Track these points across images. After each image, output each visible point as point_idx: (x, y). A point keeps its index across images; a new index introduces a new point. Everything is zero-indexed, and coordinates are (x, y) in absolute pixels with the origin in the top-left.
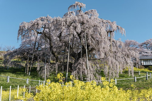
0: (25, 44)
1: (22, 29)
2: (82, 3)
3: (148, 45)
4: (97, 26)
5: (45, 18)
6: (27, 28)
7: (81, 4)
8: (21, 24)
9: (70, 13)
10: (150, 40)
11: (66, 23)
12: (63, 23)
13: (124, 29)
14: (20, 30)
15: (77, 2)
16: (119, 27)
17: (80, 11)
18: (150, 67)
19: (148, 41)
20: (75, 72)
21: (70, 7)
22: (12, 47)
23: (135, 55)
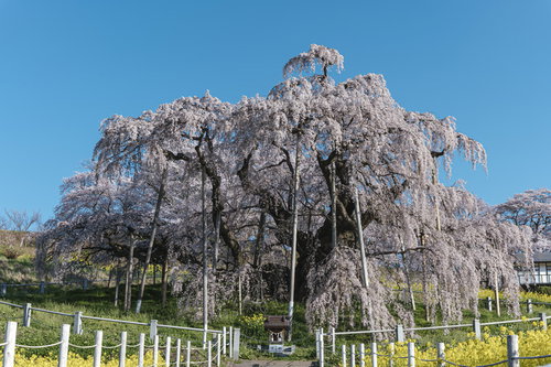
0: (74, 206)
1: (119, 139)
2: (336, 51)
3: (521, 213)
4: (400, 130)
5: (198, 101)
6: (134, 137)
7: (332, 52)
8: (107, 122)
9: (292, 85)
10: (527, 195)
11: (290, 118)
12: (278, 118)
13: (480, 147)
14: (100, 144)
15: (315, 47)
16: (465, 138)
17: (323, 78)
18: (543, 288)
19: (520, 199)
20: (324, 296)
21: (290, 63)
22: (30, 215)
23: (519, 239)
